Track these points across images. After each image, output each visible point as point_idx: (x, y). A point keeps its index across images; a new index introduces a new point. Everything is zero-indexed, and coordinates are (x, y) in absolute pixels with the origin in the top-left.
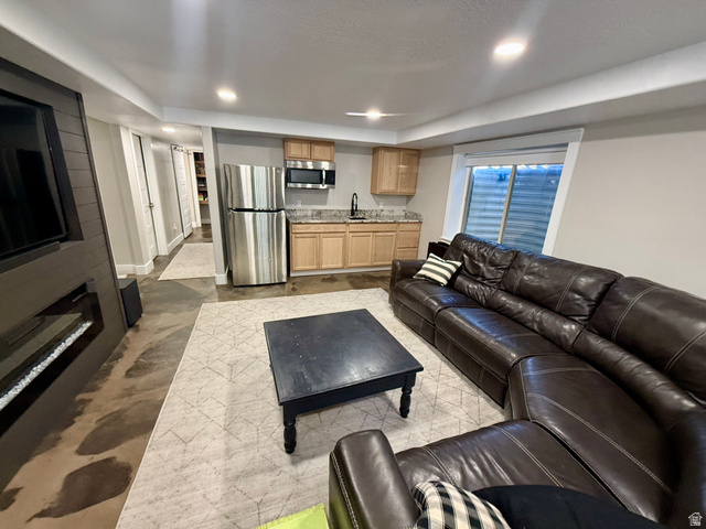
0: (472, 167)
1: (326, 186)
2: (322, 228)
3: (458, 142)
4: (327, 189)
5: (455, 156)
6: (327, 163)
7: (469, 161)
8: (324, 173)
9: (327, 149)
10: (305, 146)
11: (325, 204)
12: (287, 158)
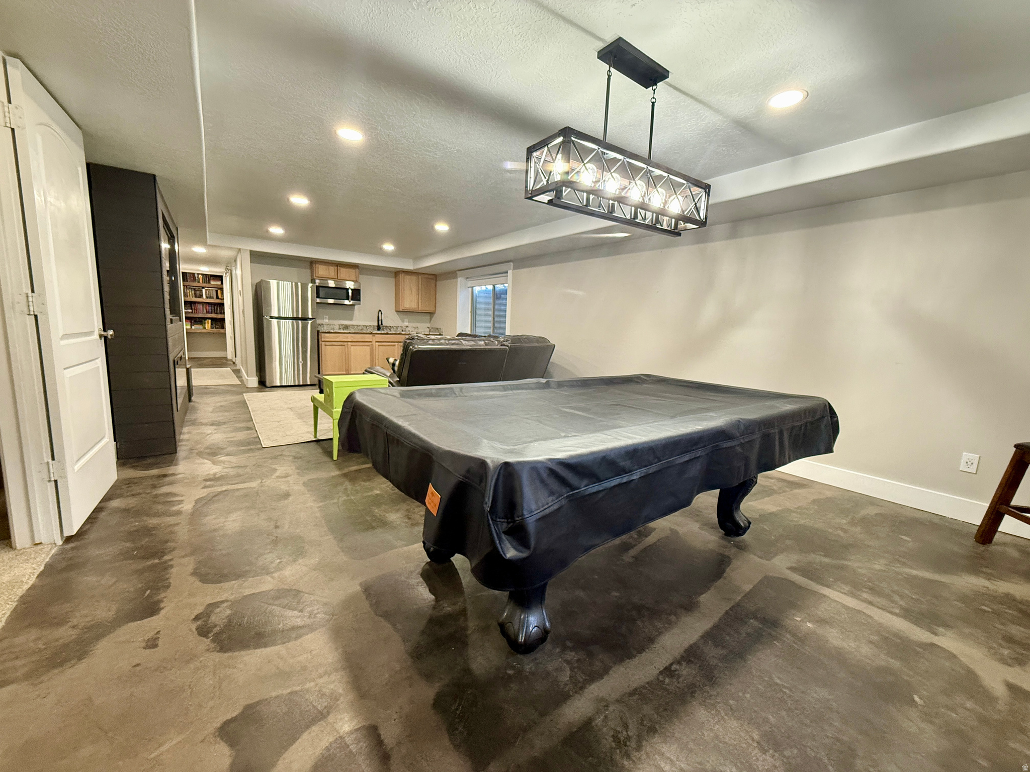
0: (472, 287)
1: (352, 302)
2: (350, 337)
3: (460, 268)
4: (353, 305)
5: (459, 279)
6: (353, 283)
7: (470, 283)
8: (350, 291)
9: (352, 272)
10: (332, 269)
11: (351, 319)
12: (315, 278)
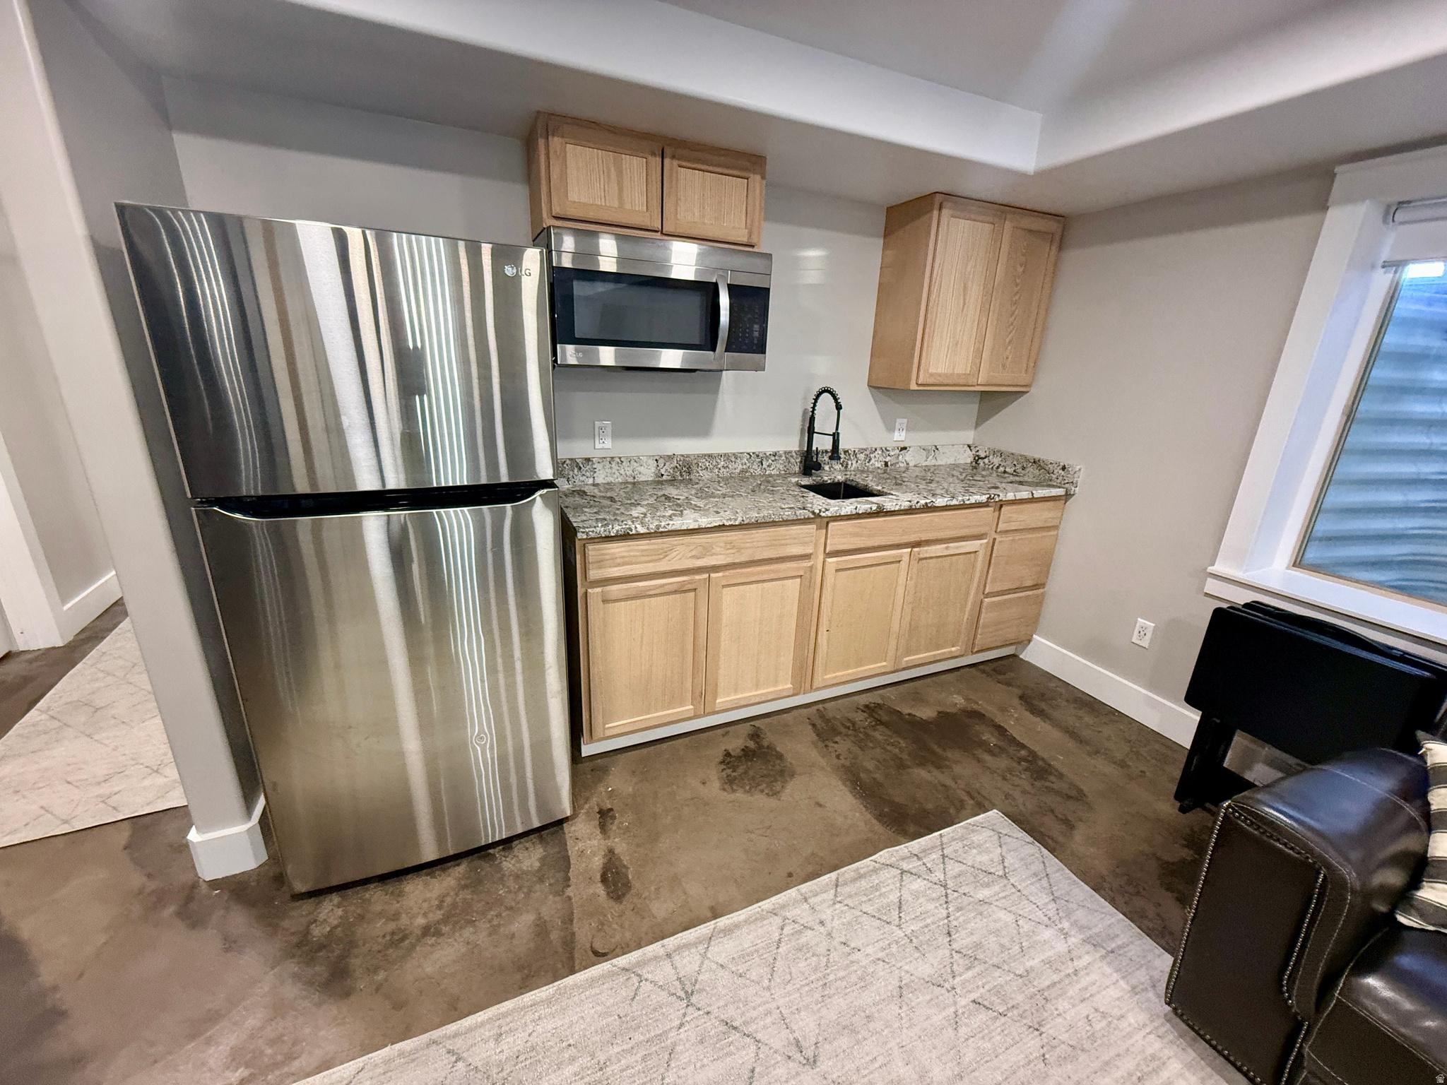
2: (720, 551)
7: (1389, 244)
8: (724, 300)
10: (636, 168)
11: (703, 429)
12: (549, 222)
